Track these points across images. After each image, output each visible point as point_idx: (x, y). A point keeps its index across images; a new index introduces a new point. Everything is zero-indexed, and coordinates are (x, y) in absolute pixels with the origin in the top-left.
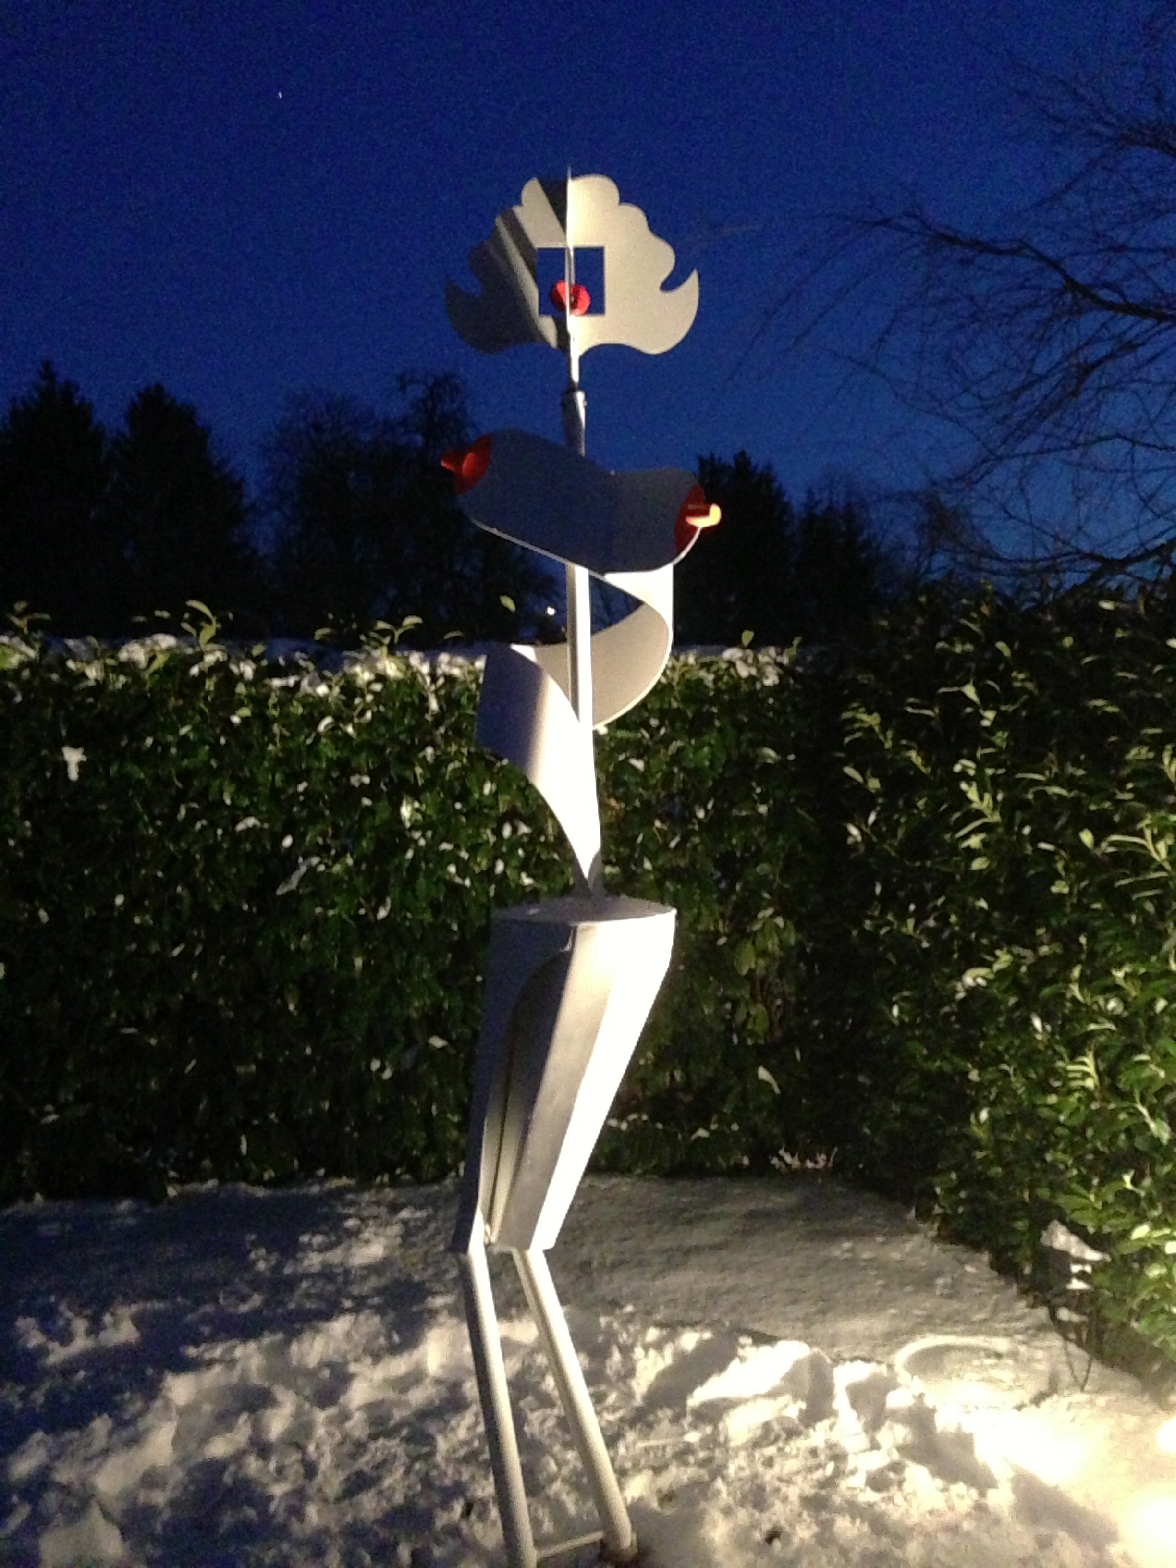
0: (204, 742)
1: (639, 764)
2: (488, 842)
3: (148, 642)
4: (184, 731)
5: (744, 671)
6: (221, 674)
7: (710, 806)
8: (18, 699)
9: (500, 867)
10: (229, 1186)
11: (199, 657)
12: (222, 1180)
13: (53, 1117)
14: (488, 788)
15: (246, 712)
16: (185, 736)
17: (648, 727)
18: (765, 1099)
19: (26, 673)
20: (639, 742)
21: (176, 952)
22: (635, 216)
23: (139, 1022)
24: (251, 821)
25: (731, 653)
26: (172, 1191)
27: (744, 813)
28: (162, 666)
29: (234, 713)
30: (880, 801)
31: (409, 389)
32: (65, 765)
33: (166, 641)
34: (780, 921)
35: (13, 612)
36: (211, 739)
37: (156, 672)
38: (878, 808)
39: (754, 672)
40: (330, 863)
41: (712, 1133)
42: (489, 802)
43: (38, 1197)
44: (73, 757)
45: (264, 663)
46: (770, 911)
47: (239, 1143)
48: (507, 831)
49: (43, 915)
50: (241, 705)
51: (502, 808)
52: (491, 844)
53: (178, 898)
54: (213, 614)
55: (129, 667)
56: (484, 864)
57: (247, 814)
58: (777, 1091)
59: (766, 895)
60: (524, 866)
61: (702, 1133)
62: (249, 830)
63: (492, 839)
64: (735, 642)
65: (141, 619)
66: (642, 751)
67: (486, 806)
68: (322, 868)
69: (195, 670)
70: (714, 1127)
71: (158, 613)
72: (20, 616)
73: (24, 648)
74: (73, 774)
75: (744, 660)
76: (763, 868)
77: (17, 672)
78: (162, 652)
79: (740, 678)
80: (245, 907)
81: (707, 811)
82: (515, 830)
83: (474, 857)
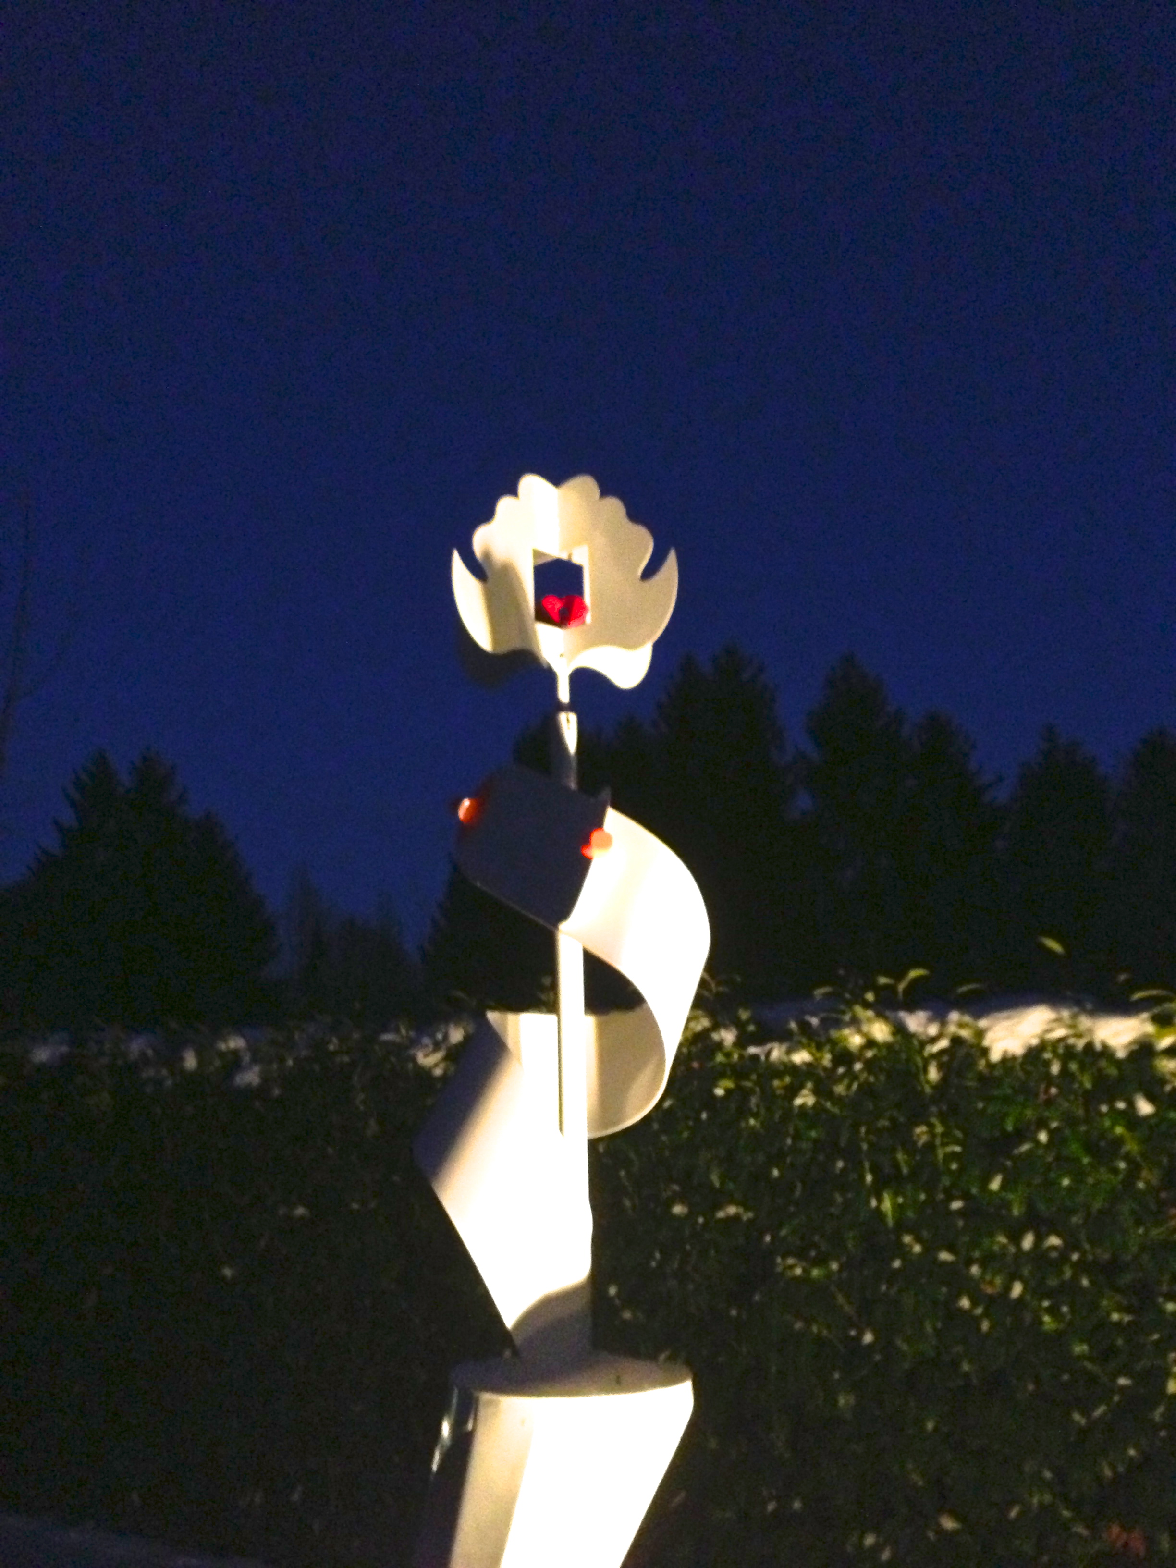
0: (687, 1117)
14: (995, 1184)
22: (614, 506)
57: (732, 1201)
67: (995, 1208)
83: (984, 1273)
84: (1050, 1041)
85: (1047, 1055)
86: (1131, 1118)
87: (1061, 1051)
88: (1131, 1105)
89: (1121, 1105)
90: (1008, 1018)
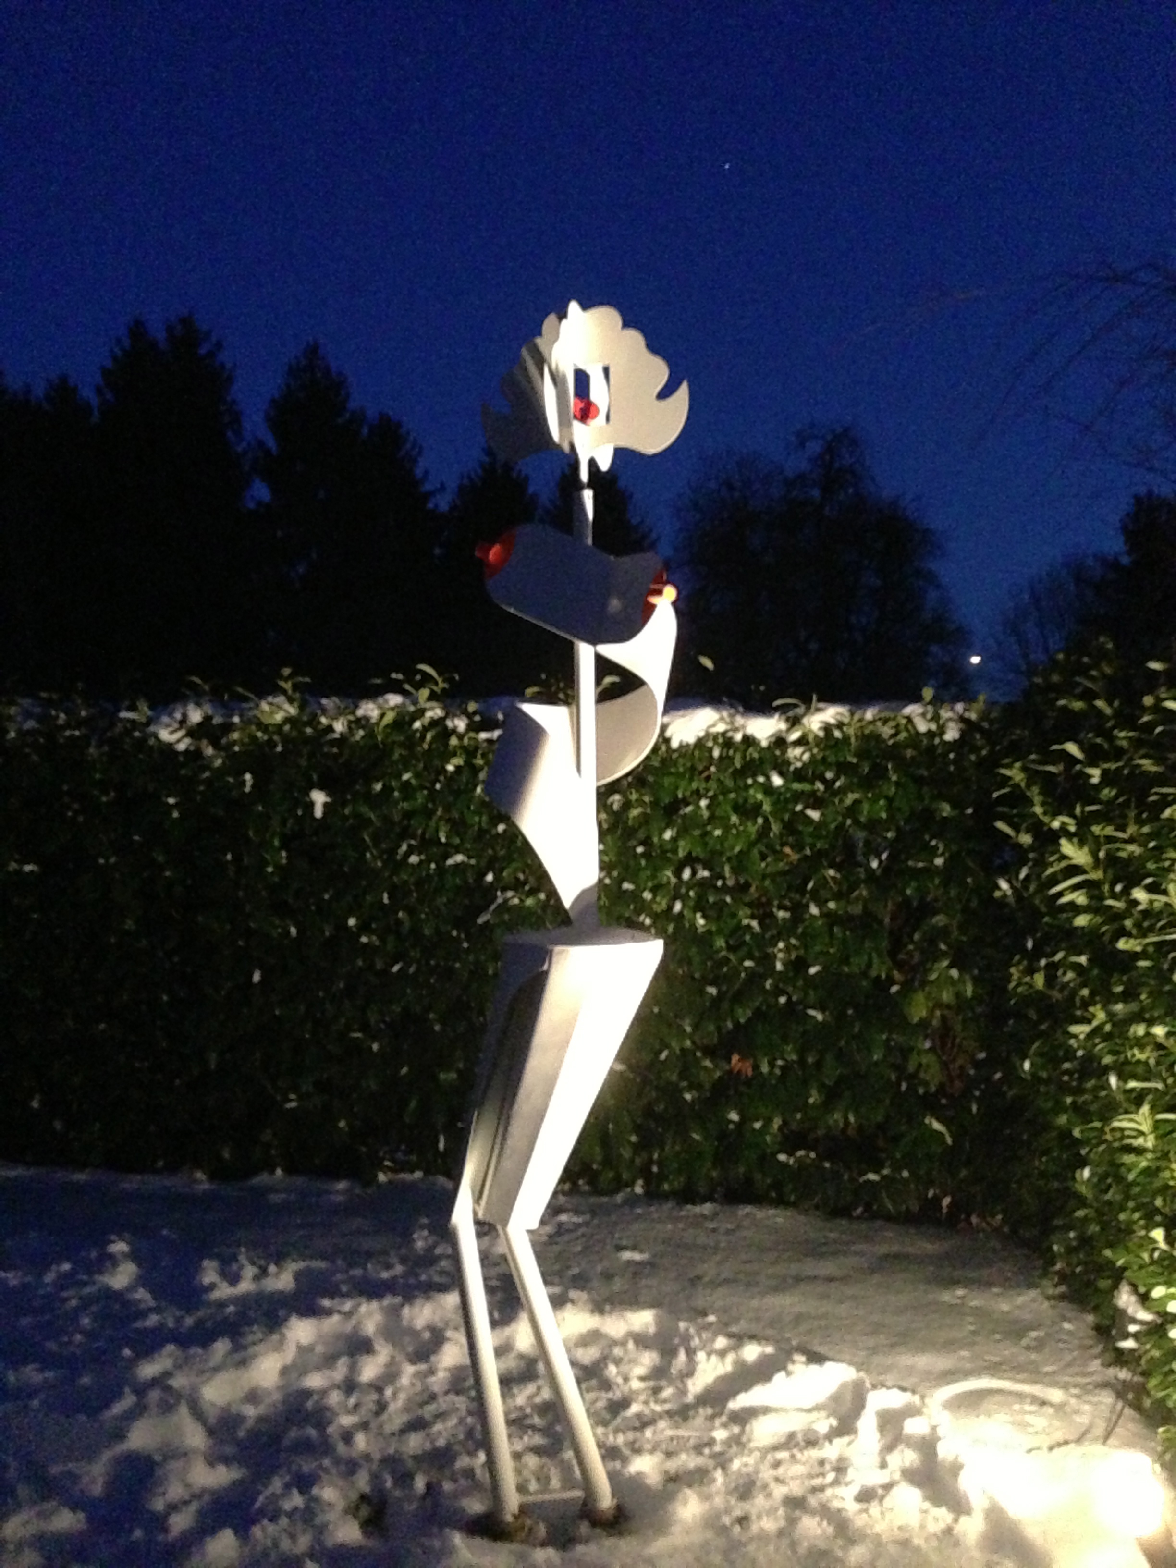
0: (422, 787)
1: (815, 815)
2: (669, 883)
3: (380, 700)
4: (406, 777)
5: (922, 727)
6: (439, 729)
7: (884, 856)
8: (279, 749)
9: (678, 907)
10: (431, 1178)
11: (421, 713)
12: (427, 1172)
13: (293, 1104)
14: (668, 835)
15: (458, 761)
16: (408, 782)
17: (824, 781)
18: (937, 1149)
19: (287, 728)
20: (814, 793)
21: (396, 968)
22: (635, 338)
23: (364, 1027)
24: (459, 858)
25: (912, 710)
26: (382, 1177)
27: (920, 865)
28: (391, 721)
29: (448, 762)
30: (1031, 855)
31: (807, 444)
32: (312, 804)
33: (394, 699)
34: (954, 973)
35: (281, 677)
36: (428, 785)
37: (387, 726)
38: (1030, 864)
39: (933, 727)
40: (523, 898)
41: (884, 1178)
42: (669, 847)
43: (279, 1172)
44: (319, 798)
45: (477, 718)
46: (945, 963)
47: (438, 1142)
48: (687, 874)
49: (293, 931)
50: (454, 754)
51: (681, 854)
52: (672, 885)
53: (399, 922)
54: (440, 674)
55: (362, 722)
56: (664, 905)
57: (458, 852)
58: (949, 1140)
59: (943, 947)
60: (700, 906)
61: (872, 1177)
62: (457, 866)
63: (674, 880)
64: (917, 698)
65: (378, 681)
66: (816, 802)
67: (667, 851)
68: (516, 901)
69: (417, 725)
70: (886, 1172)
71: (394, 676)
72: (286, 680)
73: (287, 706)
74: (318, 813)
75: (923, 715)
76: (940, 920)
77: (279, 727)
78: (392, 709)
79: (917, 733)
80: (455, 933)
81: (881, 862)
82: (694, 873)
83: (654, 896)
84: (712, 734)
85: (710, 744)
86: (768, 789)
87: (720, 740)
88: (768, 778)
89: (761, 779)
90: (683, 716)
